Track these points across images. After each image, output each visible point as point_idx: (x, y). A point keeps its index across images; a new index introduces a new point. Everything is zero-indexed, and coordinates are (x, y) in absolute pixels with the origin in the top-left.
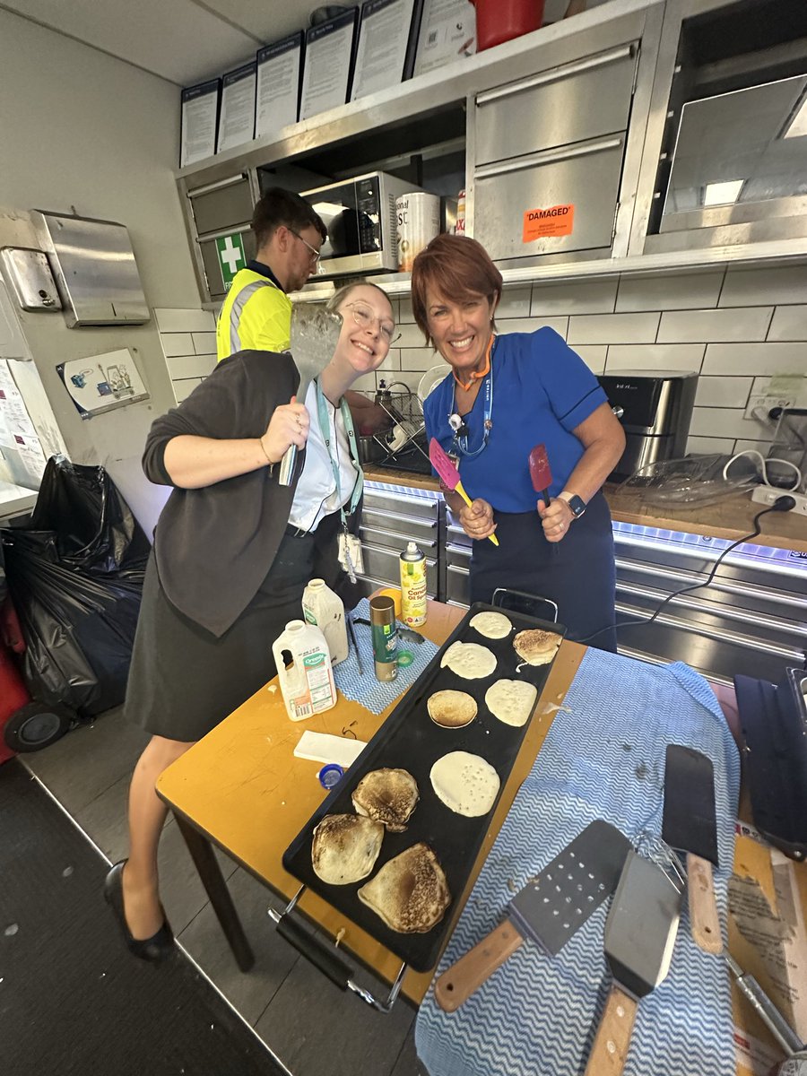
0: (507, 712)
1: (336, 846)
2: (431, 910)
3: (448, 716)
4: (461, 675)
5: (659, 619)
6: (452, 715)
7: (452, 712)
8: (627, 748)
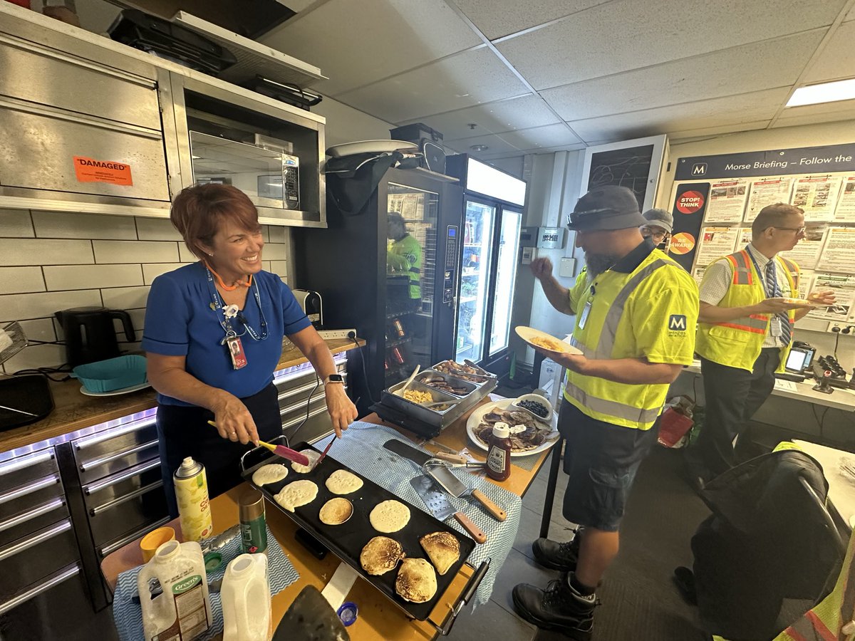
0: (352, 485)
1: (418, 582)
2: (451, 539)
3: (342, 513)
4: (310, 501)
5: (311, 414)
6: (343, 512)
7: (340, 511)
8: (380, 459)
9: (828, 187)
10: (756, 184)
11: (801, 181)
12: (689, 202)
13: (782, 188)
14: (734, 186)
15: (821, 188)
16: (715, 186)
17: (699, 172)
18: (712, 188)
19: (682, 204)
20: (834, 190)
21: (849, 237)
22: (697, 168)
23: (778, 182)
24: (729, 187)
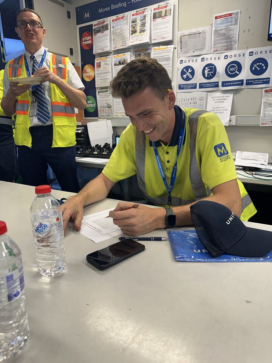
9: (145, 17)
10: (113, 21)
11: (133, 15)
12: (86, 40)
13: (125, 22)
14: (103, 25)
15: (142, 19)
16: (95, 26)
17: (87, 17)
18: (94, 28)
19: (83, 42)
20: (148, 19)
21: (161, 53)
22: (86, 14)
23: (123, 17)
24: (101, 25)
